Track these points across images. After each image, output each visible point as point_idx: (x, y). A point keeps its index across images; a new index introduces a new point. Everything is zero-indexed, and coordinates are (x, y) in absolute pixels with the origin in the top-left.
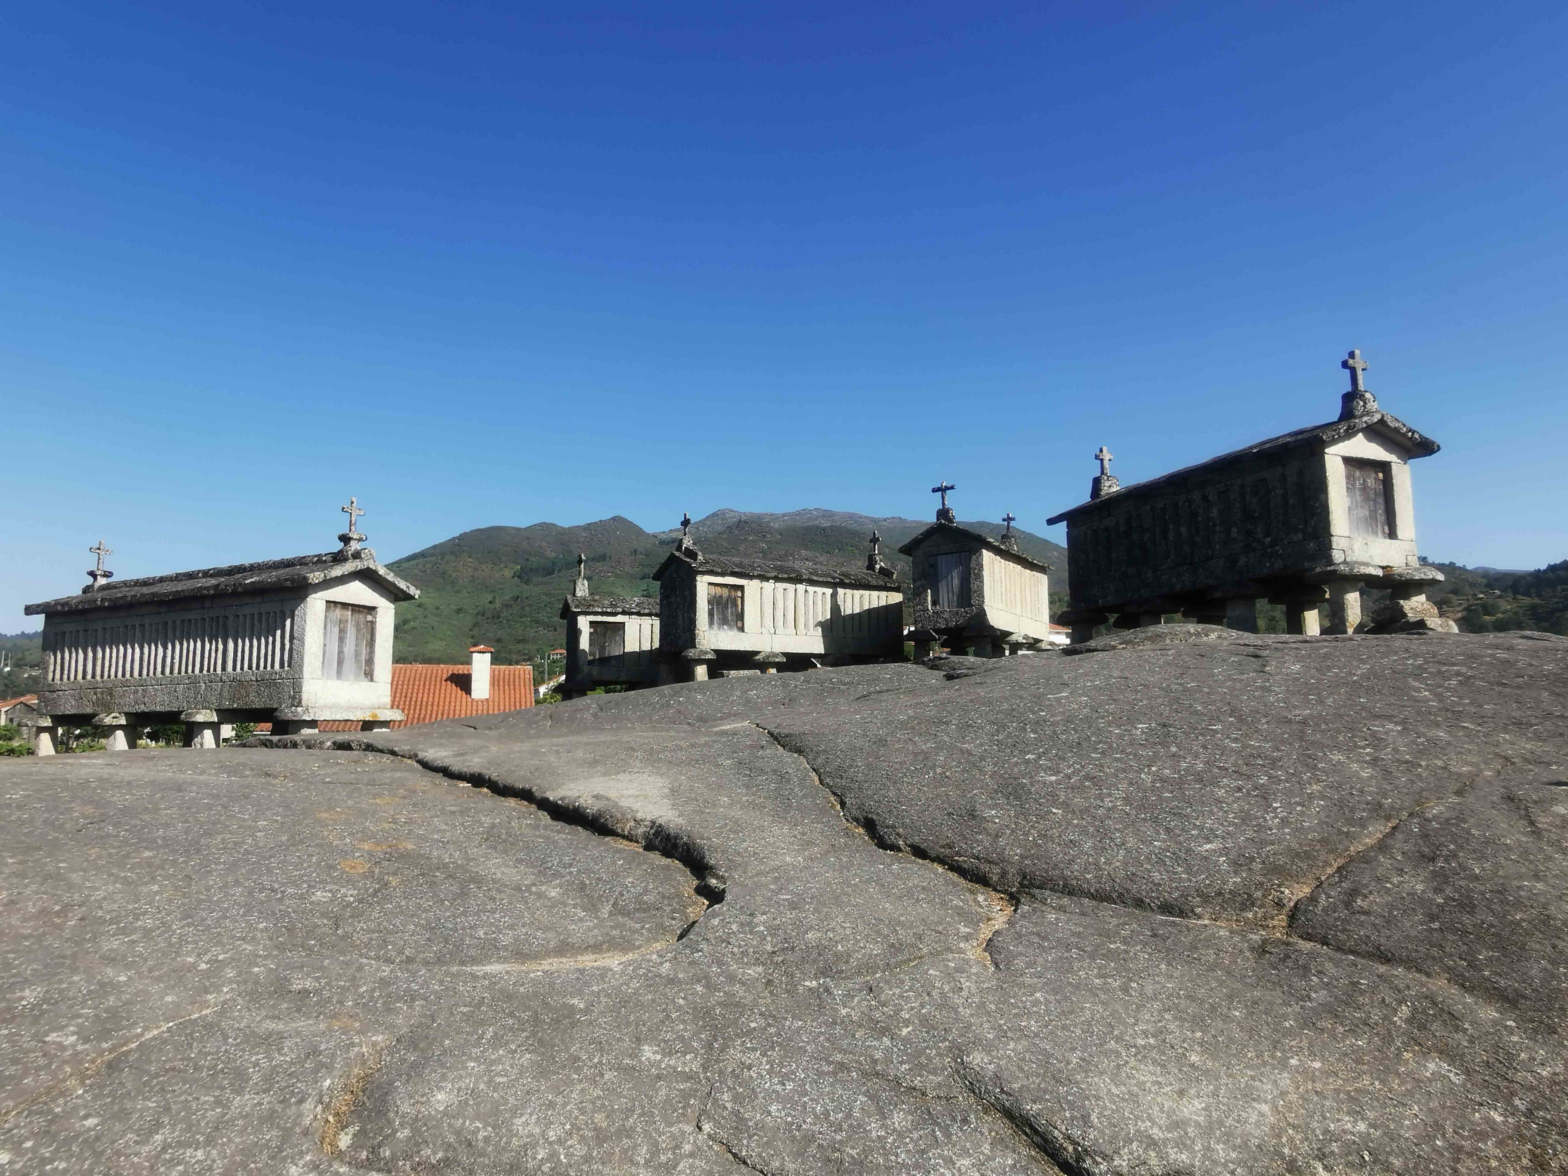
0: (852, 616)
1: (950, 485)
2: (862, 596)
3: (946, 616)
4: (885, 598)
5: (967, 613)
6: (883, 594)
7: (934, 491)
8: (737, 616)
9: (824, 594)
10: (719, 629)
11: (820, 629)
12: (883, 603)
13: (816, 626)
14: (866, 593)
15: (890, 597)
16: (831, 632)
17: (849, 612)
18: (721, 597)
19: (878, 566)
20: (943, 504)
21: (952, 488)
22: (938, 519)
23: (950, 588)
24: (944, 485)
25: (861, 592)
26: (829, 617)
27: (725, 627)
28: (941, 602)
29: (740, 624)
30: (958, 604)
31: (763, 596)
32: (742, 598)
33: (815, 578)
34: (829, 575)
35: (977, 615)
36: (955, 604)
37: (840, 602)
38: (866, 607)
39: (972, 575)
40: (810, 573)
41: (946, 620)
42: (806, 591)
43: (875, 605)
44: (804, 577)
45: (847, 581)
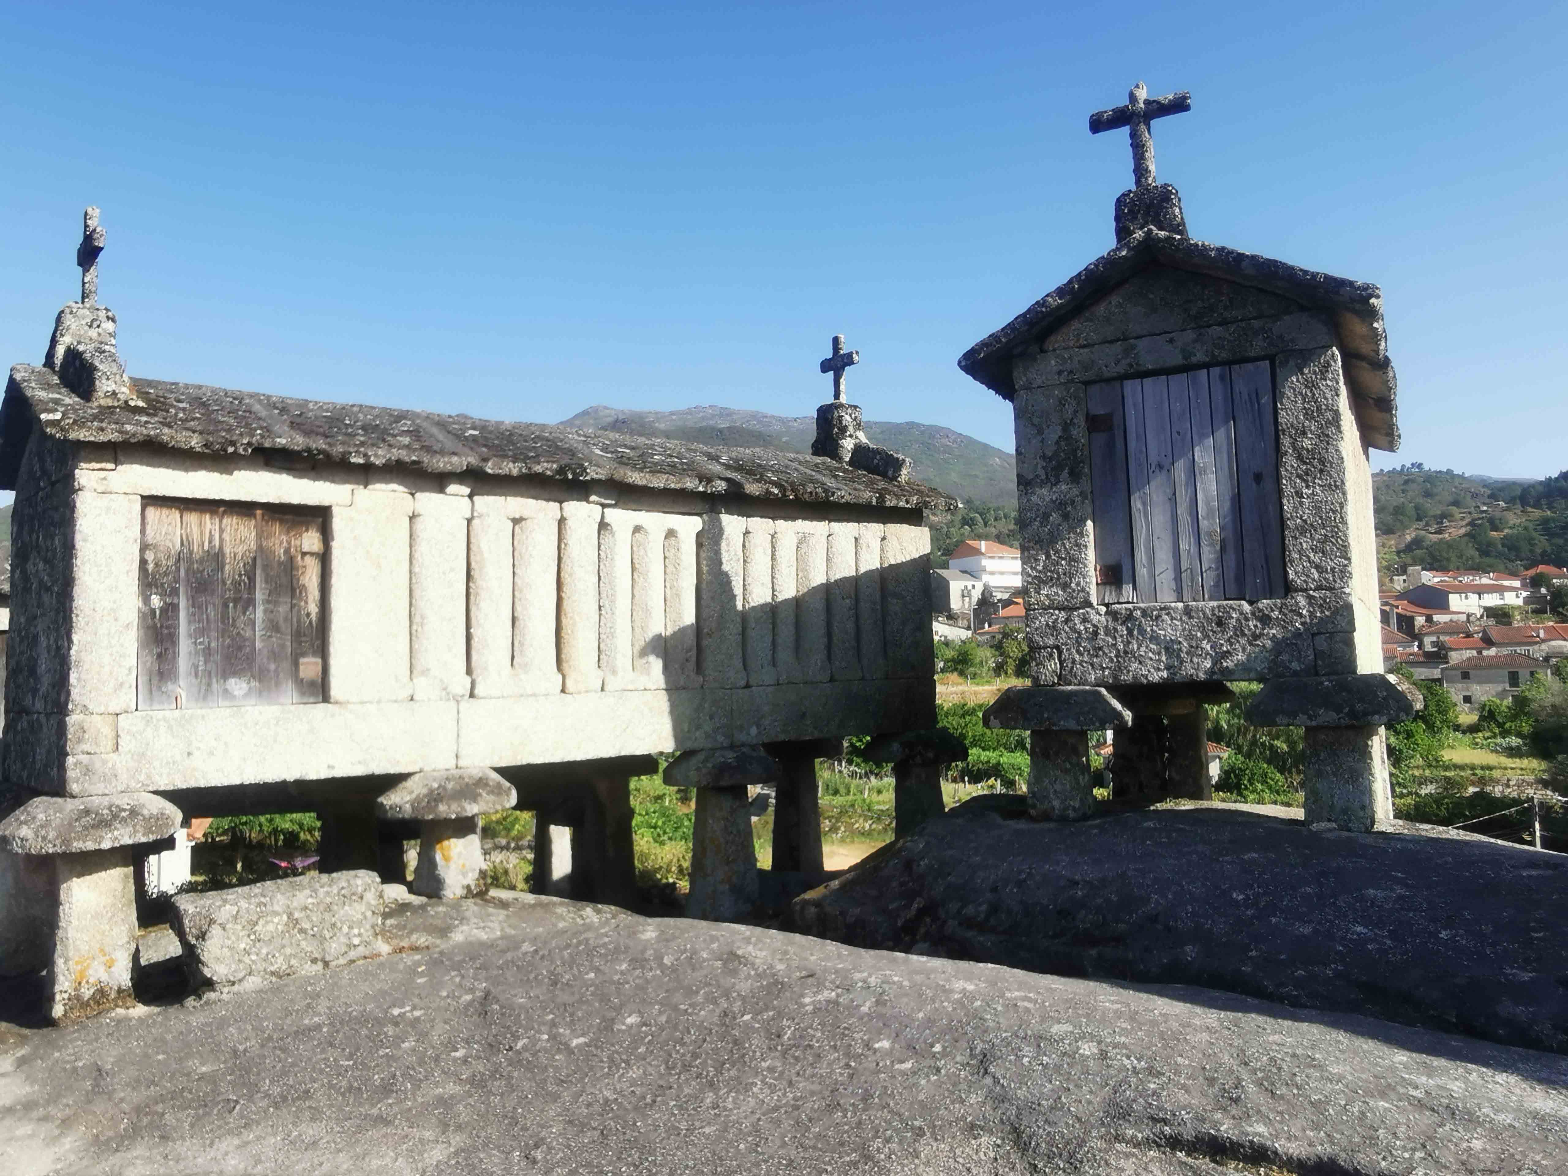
0: (772, 610)
1: (1167, 96)
2: (802, 541)
3: (1169, 629)
4: (876, 544)
5: (1265, 620)
6: (872, 531)
7: (1098, 124)
8: (298, 635)
9: (671, 534)
10: (205, 694)
11: (656, 665)
12: (871, 562)
13: (643, 653)
14: (819, 528)
15: (892, 543)
16: (699, 668)
17: (760, 596)
18: (216, 557)
19: (848, 444)
20: (1140, 171)
21: (1179, 105)
22: (1122, 232)
23: (1183, 510)
24: (1142, 94)
25: (803, 525)
26: (689, 617)
27: (238, 686)
28: (1142, 572)
29: (309, 666)
30: (1221, 582)
31: (422, 548)
32: (325, 558)
33: (636, 478)
34: (690, 469)
35: (1313, 631)
36: (1210, 579)
37: (730, 563)
38: (818, 578)
39: (1290, 461)
40: (622, 460)
41: (1169, 648)
42: (603, 526)
43: (845, 569)
44: (593, 473)
45: (753, 488)
